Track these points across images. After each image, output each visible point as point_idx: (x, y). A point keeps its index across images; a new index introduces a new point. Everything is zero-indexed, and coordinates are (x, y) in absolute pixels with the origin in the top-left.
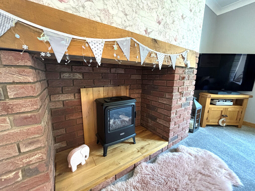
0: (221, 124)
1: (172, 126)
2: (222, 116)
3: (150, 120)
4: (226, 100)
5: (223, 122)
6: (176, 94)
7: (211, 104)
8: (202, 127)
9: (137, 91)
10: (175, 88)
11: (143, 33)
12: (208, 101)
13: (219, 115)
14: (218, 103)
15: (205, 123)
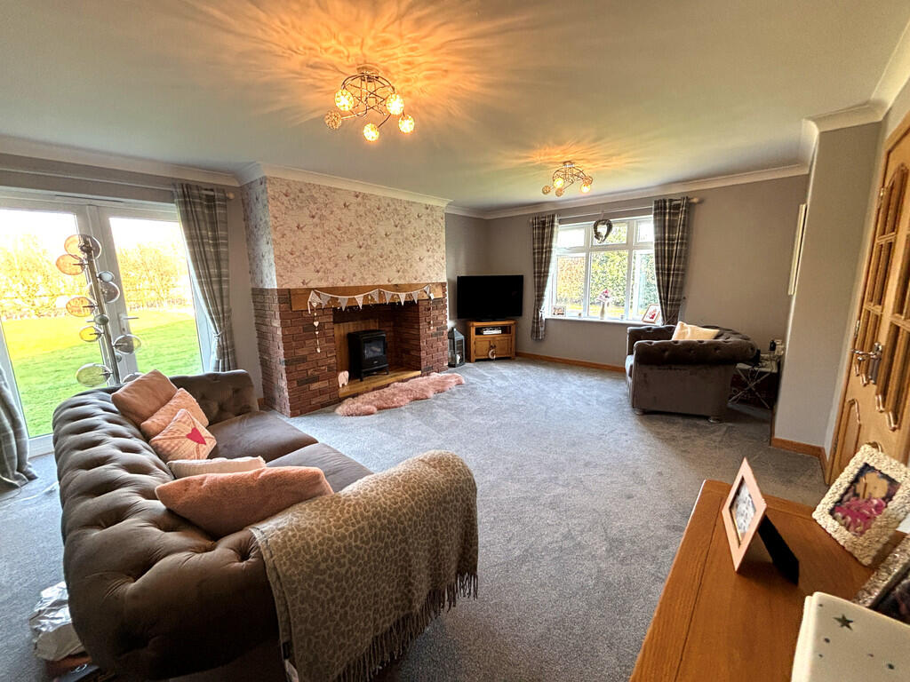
0: (491, 357)
1: (423, 354)
2: (491, 347)
3: (404, 355)
4: (494, 328)
5: (493, 354)
6: (423, 325)
7: (476, 334)
8: (470, 362)
9: (388, 324)
10: (422, 319)
11: (387, 283)
12: (473, 331)
13: (488, 346)
14: (485, 333)
15: (473, 357)
